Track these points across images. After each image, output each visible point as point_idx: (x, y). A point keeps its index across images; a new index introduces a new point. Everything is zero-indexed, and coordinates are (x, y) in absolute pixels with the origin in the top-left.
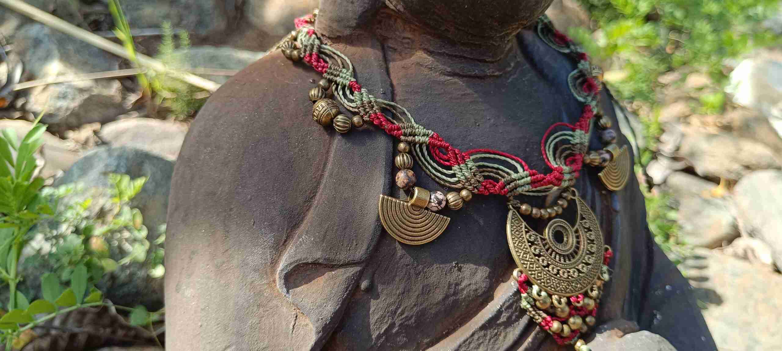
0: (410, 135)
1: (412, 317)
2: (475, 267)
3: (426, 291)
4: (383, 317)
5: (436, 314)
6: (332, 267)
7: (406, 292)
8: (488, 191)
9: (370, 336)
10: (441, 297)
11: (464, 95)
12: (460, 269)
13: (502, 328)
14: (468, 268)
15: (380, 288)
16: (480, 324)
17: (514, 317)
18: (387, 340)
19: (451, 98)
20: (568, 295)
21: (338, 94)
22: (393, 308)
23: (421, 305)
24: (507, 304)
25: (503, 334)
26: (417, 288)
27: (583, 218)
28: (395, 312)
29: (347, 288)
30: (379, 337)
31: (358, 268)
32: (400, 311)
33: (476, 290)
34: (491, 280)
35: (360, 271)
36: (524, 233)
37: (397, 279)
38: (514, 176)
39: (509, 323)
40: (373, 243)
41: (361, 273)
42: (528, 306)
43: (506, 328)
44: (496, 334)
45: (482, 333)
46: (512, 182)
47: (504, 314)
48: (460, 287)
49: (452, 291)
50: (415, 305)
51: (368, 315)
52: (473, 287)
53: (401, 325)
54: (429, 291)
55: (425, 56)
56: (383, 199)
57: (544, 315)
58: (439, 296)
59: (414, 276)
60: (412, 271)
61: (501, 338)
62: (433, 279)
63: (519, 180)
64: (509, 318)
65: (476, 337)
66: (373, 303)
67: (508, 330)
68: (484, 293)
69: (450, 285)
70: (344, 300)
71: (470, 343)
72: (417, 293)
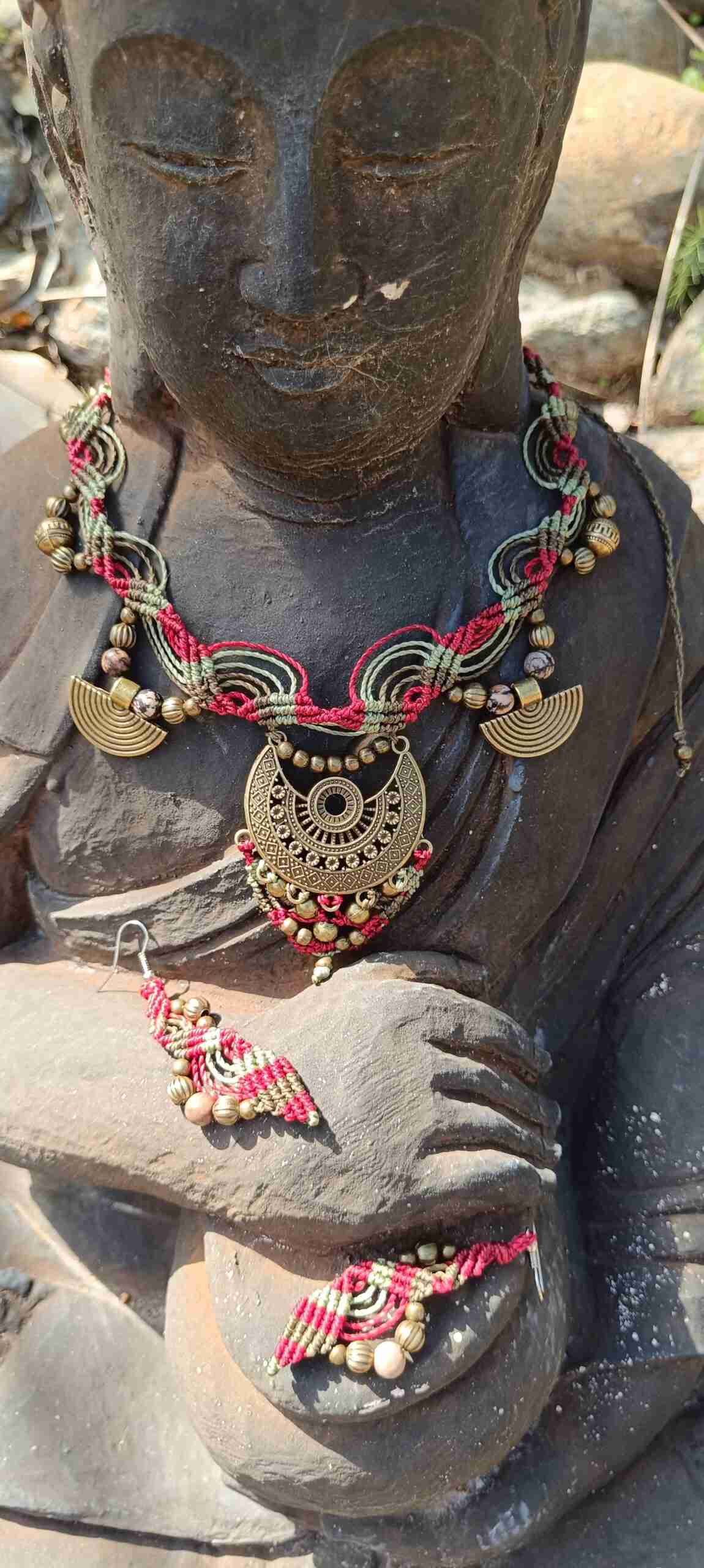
0: (137, 600)
1: (108, 843)
2: (202, 807)
3: (128, 817)
4: (72, 831)
5: (141, 851)
6: (18, 751)
7: (102, 810)
8: (226, 710)
9: (58, 849)
10: (146, 832)
11: (267, 548)
12: (177, 804)
13: (219, 899)
14: (190, 806)
15: (71, 794)
16: (186, 885)
17: (238, 892)
18: (79, 860)
19: (243, 549)
20: (313, 890)
21: (83, 511)
22: (85, 825)
23: (121, 832)
24: (229, 871)
25: (218, 908)
26: (117, 811)
27: (393, 788)
28: (87, 831)
29: (28, 781)
30: (69, 854)
31: (42, 762)
32: (92, 831)
33: (197, 838)
34: (222, 832)
35: (45, 766)
36: (272, 783)
37: (93, 790)
38: (273, 698)
39: (228, 896)
40: (60, 737)
41: (47, 769)
42: (255, 885)
43: (223, 901)
44: (208, 905)
45: (188, 896)
46: (268, 705)
47: (222, 883)
48: (174, 828)
49: (162, 829)
50: (112, 831)
51: (54, 824)
52: (193, 834)
53: (93, 848)
54: (133, 819)
55: (225, 472)
56: (75, 682)
57: (277, 905)
58: (143, 829)
59: (115, 794)
60: (112, 786)
61: (215, 912)
62: (139, 806)
63: (278, 705)
64: (228, 890)
65: (179, 898)
66: (62, 810)
67: (228, 905)
68: (208, 846)
69: (159, 821)
70: (24, 796)
71: (171, 903)
72: (116, 816)
